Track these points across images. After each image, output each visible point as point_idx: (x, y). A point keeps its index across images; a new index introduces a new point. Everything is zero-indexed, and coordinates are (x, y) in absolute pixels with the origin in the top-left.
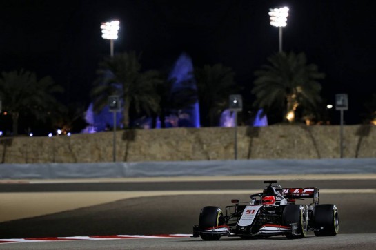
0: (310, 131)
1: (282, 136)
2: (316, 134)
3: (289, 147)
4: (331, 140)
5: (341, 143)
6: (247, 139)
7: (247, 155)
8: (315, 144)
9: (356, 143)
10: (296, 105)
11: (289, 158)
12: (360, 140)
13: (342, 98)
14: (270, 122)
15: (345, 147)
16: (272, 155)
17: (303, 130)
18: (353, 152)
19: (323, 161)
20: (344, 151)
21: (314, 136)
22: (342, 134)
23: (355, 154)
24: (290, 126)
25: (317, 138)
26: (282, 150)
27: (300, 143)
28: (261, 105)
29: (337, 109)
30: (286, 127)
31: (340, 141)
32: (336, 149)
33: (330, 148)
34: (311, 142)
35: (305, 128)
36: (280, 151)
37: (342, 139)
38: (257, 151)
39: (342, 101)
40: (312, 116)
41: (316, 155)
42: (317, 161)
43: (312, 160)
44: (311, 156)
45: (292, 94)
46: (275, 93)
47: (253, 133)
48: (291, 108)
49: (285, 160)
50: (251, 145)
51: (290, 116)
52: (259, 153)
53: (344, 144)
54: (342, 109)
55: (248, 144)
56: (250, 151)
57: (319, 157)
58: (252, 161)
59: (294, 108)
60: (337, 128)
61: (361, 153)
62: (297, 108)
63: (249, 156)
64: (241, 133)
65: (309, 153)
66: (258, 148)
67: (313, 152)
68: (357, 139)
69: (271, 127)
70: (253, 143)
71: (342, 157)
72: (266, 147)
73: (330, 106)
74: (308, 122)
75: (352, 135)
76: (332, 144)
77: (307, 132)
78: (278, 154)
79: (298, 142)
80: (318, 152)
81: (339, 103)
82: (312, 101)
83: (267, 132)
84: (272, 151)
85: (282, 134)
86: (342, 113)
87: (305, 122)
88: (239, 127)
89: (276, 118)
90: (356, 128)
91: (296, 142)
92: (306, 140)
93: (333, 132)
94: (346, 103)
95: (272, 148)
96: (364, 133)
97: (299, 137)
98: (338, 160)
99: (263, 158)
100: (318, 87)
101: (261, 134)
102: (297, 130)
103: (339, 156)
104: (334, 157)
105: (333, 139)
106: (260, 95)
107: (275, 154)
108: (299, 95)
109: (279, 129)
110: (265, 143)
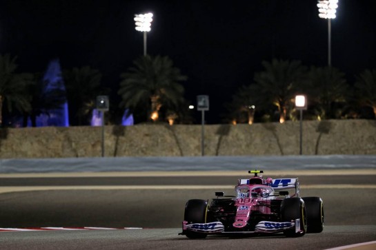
0: (173, 130)
1: (147, 135)
2: (179, 133)
3: (153, 145)
4: (192, 139)
5: (203, 142)
6: (113, 137)
7: (113, 153)
8: (178, 142)
9: (217, 142)
10: (159, 107)
11: (153, 155)
12: (220, 139)
13: (203, 99)
14: (136, 122)
15: (206, 146)
16: (137, 152)
17: (167, 130)
18: (213, 150)
19: (186, 159)
20: (206, 149)
21: (176, 134)
22: (203, 134)
23: (215, 152)
24: (154, 126)
25: (180, 137)
26: (146, 148)
27: (164, 141)
28: (128, 105)
29: (199, 109)
30: (150, 126)
31: (201, 140)
32: (197, 147)
33: (192, 146)
34: (174, 141)
35: (169, 127)
36: (144, 149)
37: (204, 138)
38: (123, 149)
39: (204, 102)
40: (175, 116)
41: (179, 153)
42: (180, 159)
43: (174, 157)
44: (174, 153)
45: (156, 95)
46: (140, 94)
47: (119, 132)
48: (155, 109)
49: (149, 157)
50: (117, 143)
51: (155, 116)
52: (125, 151)
53: (205, 143)
54: (203, 110)
55: (114, 142)
56: (116, 149)
57: (182, 155)
58: (118, 158)
59: (158, 109)
60: (199, 127)
61: (221, 151)
62: (160, 108)
63: (115, 154)
64: (108, 132)
65: (172, 151)
66: (124, 146)
67: (176, 151)
68: (217, 138)
69: (136, 126)
70: (119, 141)
71: (203, 154)
72: (131, 145)
73: (191, 107)
74: (171, 122)
75: (213, 135)
76: (194, 143)
77: (170, 131)
78: (143, 151)
79: (162, 140)
80: (180, 149)
81: (201, 103)
82: (175, 102)
83: (133, 131)
84: (137, 149)
85: (147, 133)
86: (203, 114)
87: (168, 122)
88: (106, 127)
89: (141, 117)
90: (216, 127)
91: (159, 141)
92: (169, 139)
93: (195, 131)
94: (207, 104)
95: (137, 146)
96: (223, 132)
97: (163, 136)
98: (200, 158)
99: (129, 155)
100: (181, 89)
101: (126, 132)
102: (160, 129)
103: (200, 154)
104: (196, 155)
105: (194, 137)
106: (126, 96)
107: (140, 152)
108: (163, 96)
109: (144, 128)
110: (131, 141)
